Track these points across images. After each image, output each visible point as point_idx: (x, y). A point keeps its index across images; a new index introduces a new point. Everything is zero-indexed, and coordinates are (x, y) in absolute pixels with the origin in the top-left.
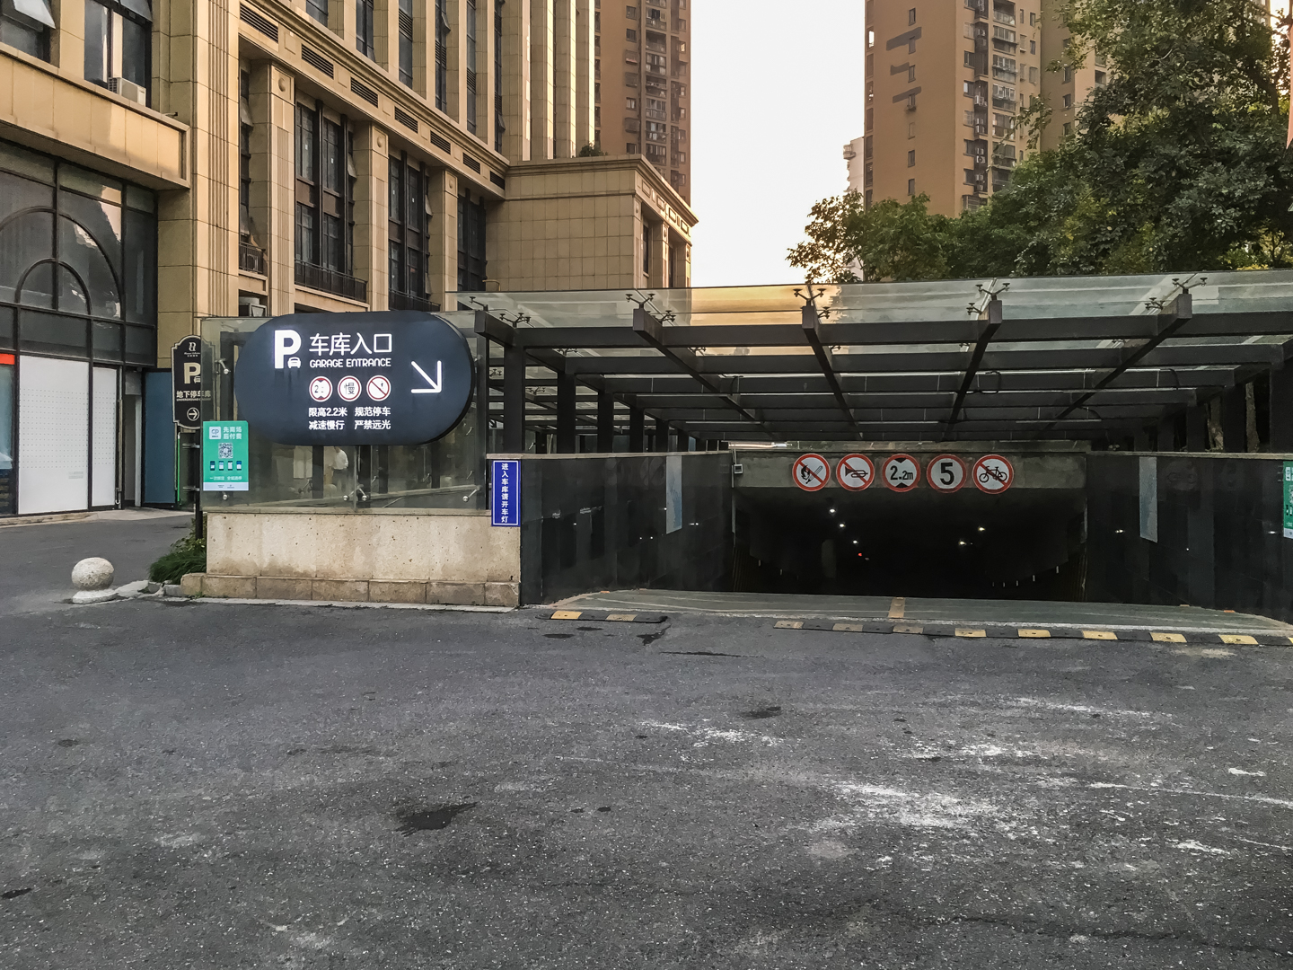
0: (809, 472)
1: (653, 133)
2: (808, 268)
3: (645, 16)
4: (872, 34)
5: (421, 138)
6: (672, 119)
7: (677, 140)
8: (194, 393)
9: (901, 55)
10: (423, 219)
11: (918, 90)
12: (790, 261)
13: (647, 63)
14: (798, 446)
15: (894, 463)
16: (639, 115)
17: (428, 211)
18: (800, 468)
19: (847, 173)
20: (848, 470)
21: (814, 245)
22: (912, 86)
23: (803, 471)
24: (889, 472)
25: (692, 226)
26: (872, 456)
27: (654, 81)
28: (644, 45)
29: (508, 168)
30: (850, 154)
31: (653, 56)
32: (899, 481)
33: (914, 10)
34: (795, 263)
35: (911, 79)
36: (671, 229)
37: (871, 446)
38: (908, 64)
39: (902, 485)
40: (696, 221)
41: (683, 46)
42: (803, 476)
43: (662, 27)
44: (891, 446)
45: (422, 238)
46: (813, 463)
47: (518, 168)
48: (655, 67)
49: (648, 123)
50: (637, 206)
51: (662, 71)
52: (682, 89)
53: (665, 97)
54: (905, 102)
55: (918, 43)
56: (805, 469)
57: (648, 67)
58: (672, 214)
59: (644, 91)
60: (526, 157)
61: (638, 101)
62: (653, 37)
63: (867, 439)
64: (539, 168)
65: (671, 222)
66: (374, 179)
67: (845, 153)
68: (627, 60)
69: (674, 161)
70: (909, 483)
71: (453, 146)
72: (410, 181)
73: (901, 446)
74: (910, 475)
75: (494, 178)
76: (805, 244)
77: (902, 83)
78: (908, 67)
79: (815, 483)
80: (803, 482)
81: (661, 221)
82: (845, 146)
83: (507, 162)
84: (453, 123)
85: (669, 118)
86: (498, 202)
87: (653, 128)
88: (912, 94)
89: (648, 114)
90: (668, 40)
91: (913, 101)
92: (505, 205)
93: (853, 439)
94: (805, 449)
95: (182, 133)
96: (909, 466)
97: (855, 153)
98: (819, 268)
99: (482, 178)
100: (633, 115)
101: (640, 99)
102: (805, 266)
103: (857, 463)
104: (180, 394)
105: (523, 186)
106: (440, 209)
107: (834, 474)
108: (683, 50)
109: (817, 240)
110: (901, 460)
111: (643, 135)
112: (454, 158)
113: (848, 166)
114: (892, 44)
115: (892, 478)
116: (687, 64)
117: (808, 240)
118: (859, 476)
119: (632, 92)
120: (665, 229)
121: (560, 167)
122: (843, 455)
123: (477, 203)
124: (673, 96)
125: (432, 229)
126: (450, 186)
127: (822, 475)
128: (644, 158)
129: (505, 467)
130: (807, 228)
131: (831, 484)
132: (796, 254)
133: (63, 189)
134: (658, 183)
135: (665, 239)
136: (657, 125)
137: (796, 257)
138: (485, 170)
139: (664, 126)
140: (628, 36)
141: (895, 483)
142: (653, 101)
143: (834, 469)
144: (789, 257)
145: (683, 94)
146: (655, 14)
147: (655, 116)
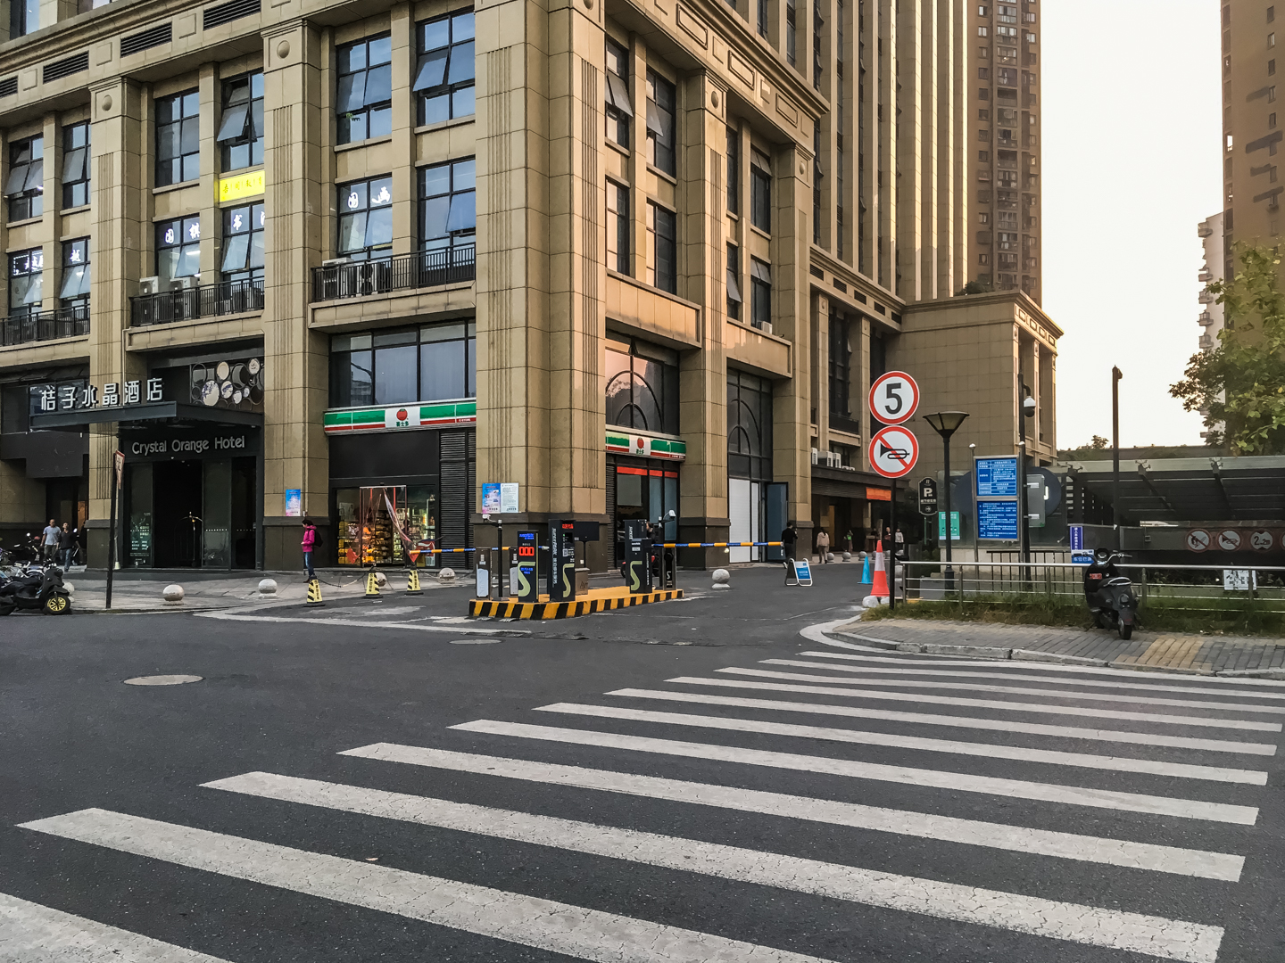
0: (1197, 540)
1: (1004, 242)
2: (1187, 398)
3: (997, 136)
4: (1230, 139)
5: (848, 297)
6: (1023, 228)
7: (1028, 247)
8: (928, 501)
9: (1262, 157)
10: (846, 356)
11: (1280, 190)
12: (1172, 394)
13: (999, 180)
14: (1188, 524)
15: (1257, 534)
16: (991, 228)
17: (849, 349)
18: (1190, 538)
19: (1203, 252)
20: (1225, 539)
21: (1191, 383)
22: (1274, 186)
23: (1192, 540)
24: (1253, 541)
25: (1057, 338)
26: (1239, 530)
27: (1006, 192)
28: (996, 162)
29: (904, 307)
30: (1205, 231)
31: (1005, 172)
32: (1260, 546)
33: (1275, 114)
34: (1174, 396)
35: (1273, 179)
36: (1041, 345)
37: (1240, 524)
38: (1269, 165)
39: (1262, 548)
40: (1061, 334)
41: (1033, 160)
42: (1193, 543)
43: (1013, 145)
44: (1255, 523)
45: (846, 370)
46: (1200, 534)
47: (913, 306)
48: (1007, 183)
49: (1000, 235)
50: (1015, 329)
51: (1013, 185)
52: (1033, 199)
53: (1016, 207)
54: (1268, 201)
55: (1278, 145)
56: (1194, 538)
57: (1000, 184)
58: (1042, 332)
59: (996, 205)
60: (918, 297)
61: (990, 216)
62: (1004, 155)
63: (1238, 519)
64: (928, 306)
65: (1041, 338)
66: (820, 333)
67: (1199, 231)
68: (980, 179)
69: (1025, 266)
70: (1266, 547)
71: (868, 298)
72: (838, 327)
73: (1263, 523)
74: (1268, 542)
75: (896, 318)
76: (1184, 382)
77: (1264, 184)
78: (1270, 169)
79: (1201, 547)
80: (1193, 547)
81: (1033, 339)
82: (1199, 225)
83: (903, 302)
84: (870, 281)
85: (1020, 227)
86: (896, 334)
87: (1005, 238)
88: (1273, 194)
89: (1000, 226)
90: (1019, 156)
91: (1275, 200)
92: (902, 337)
93: (1229, 519)
94: (1193, 526)
95: (788, 346)
96: (1266, 536)
97: (1212, 230)
98: (1195, 398)
99: (886, 319)
100: (985, 228)
101: (992, 214)
102: (1184, 397)
103: (1231, 534)
104: (922, 501)
105: (915, 321)
106: (858, 347)
107: (1214, 540)
108: (1034, 163)
109: (1193, 379)
110: (1261, 532)
111: (995, 246)
112: (868, 308)
113: (1204, 244)
114: (1250, 148)
115: (1255, 544)
116: (1038, 176)
117: (1186, 379)
118: (1232, 543)
119: (984, 208)
120: (1036, 346)
121: (943, 305)
122: (1221, 530)
123: (880, 337)
124: (1023, 207)
125: (851, 364)
126: (865, 327)
127: (1206, 542)
128: (1022, 292)
129: (1076, 529)
130: (1186, 372)
131: (1212, 548)
132: (1176, 388)
133: (742, 387)
134: (1024, 302)
135: (1036, 354)
136: (1008, 235)
137: (1177, 391)
138: (888, 311)
139: (1015, 236)
140: (980, 157)
141: (1257, 547)
142: (1005, 214)
143: (1214, 538)
144: (1170, 391)
145: (1033, 203)
146: (1006, 134)
147: (1006, 227)
